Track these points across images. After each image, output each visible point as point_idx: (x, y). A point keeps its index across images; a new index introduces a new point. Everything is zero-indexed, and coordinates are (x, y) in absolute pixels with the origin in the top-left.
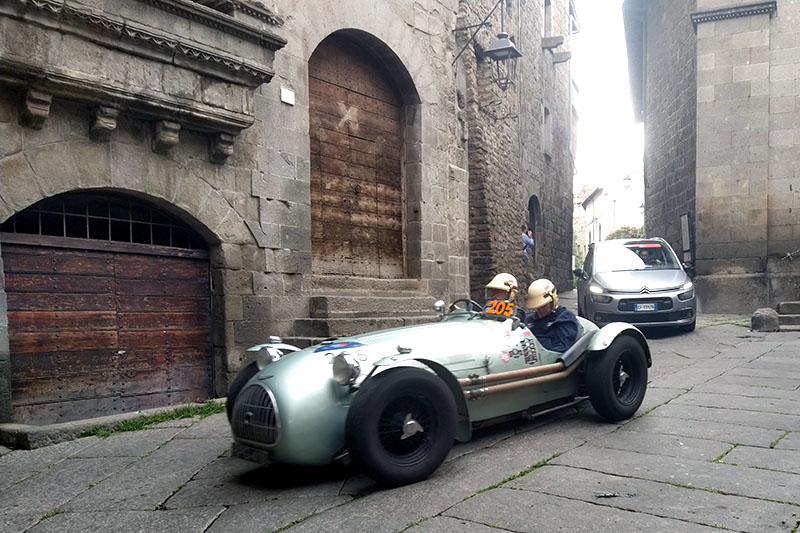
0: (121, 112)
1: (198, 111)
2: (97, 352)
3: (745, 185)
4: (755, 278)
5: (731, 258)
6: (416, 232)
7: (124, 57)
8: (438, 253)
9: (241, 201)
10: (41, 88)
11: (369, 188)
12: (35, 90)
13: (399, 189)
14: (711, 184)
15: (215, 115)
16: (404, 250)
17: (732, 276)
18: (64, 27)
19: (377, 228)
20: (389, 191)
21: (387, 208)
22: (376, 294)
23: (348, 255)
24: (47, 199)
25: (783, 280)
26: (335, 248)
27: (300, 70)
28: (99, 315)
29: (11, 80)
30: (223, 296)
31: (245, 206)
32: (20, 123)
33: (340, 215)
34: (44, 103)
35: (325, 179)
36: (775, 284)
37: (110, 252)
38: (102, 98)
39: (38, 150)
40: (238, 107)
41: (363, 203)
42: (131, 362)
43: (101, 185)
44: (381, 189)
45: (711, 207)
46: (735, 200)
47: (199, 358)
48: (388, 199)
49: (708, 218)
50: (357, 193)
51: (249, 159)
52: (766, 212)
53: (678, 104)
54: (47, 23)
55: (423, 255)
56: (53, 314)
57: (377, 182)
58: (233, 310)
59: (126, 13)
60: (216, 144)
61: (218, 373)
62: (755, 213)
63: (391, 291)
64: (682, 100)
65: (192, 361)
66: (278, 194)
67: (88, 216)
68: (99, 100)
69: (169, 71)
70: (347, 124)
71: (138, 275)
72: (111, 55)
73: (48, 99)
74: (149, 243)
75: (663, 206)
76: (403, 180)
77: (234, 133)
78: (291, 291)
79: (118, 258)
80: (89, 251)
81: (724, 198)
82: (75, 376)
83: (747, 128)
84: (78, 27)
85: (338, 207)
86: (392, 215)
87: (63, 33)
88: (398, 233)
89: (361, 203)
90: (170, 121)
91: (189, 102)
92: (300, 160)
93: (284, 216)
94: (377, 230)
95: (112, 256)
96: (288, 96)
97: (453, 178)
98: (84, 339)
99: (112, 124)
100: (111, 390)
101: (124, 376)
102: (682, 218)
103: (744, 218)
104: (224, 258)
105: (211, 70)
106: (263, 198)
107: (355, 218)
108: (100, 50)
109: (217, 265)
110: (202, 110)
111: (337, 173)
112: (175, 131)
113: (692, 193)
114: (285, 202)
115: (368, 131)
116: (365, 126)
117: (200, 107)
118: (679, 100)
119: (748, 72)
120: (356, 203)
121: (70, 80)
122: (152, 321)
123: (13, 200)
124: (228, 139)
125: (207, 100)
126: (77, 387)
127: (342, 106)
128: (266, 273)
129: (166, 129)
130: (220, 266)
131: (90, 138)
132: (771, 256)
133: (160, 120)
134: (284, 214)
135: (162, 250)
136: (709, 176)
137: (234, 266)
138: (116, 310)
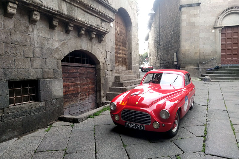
0: (86, 29)
1: (100, 29)
2: (76, 93)
3: (194, 46)
4: (196, 68)
5: (190, 64)
6: (131, 59)
7: (88, 14)
8: (135, 64)
10: (72, 23)
11: (121, 48)
12: (71, 23)
13: (126, 48)
14: (185, 46)
15: (103, 30)
16: (127, 63)
17: (190, 68)
18: (79, 6)
20: (124, 48)
21: (124, 52)
24: (70, 53)
25: (202, 69)
26: (115, 63)
28: (77, 83)
29: (67, 20)
30: (100, 77)
31: (104, 53)
32: (65, 32)
33: (116, 55)
34: (72, 27)
36: (200, 70)
37: (78, 66)
38: (83, 26)
39: (68, 40)
40: (107, 28)
41: (120, 51)
42: (82, 95)
43: (80, 49)
45: (185, 51)
46: (191, 50)
47: (94, 93)
48: (124, 50)
49: (184, 54)
50: (119, 49)
51: (105, 41)
52: (198, 53)
53: (171, 26)
54: (76, 5)
55: (132, 64)
56: (68, 84)
57: (123, 46)
58: (102, 81)
59: (91, 2)
60: (101, 38)
61: (98, 97)
62: (196, 53)
63: (127, 74)
64: (173, 25)
66: (109, 50)
67: (78, 58)
69: (96, 18)
70: (117, 32)
71: (83, 72)
72: (86, 14)
73: (73, 25)
74: (85, 64)
75: (166, 51)
76: (127, 46)
77: (104, 34)
78: (112, 75)
79: (80, 68)
80: (75, 66)
81: (189, 49)
82: (72, 100)
83: (194, 33)
84: (81, 6)
85: (116, 53)
86: (125, 54)
87: (78, 7)
88: (126, 59)
90: (94, 32)
91: (99, 27)
92: (113, 41)
94: (122, 58)
95: (79, 68)
96: (112, 25)
97: (137, 45)
98: (74, 90)
99: (84, 33)
100: (79, 103)
101: (81, 99)
102: (174, 54)
103: (194, 54)
104: (100, 67)
105: (103, 18)
106: (107, 51)
107: (119, 55)
108: (84, 13)
109: (98, 69)
111: (116, 44)
112: (95, 34)
113: (179, 47)
114: (110, 52)
116: (120, 32)
118: (172, 25)
119: (194, 19)
121: (79, 21)
122: (85, 84)
123: (64, 53)
124: (103, 36)
125: (102, 26)
126: (72, 103)
127: (117, 27)
128: (107, 71)
129: (93, 34)
130: (99, 69)
131: (78, 36)
132: (199, 63)
133: (92, 31)
134: (111, 55)
135: (88, 65)
136: (185, 44)
137: (102, 69)
138: (80, 82)
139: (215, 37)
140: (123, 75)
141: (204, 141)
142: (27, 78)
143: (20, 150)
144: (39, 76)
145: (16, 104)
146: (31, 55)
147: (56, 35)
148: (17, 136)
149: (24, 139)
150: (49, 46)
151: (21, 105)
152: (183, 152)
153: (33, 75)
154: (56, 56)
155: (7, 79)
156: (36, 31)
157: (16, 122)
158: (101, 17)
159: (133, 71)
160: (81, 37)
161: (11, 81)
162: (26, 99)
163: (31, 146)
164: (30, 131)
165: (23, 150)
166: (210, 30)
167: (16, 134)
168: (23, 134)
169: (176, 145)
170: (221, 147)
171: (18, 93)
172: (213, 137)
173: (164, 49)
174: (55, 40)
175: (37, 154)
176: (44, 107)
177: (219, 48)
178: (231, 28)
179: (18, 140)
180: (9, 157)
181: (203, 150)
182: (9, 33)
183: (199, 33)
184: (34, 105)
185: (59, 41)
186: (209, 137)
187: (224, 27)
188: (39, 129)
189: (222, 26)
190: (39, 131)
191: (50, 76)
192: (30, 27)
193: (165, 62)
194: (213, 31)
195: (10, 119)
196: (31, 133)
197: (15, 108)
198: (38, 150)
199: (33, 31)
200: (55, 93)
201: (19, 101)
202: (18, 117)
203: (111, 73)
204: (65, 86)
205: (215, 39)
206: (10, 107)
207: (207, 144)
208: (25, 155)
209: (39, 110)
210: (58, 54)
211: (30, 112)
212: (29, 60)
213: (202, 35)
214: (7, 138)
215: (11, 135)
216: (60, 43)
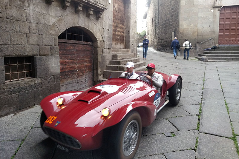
0: (84, 5)
1: (98, 5)
2: (73, 71)
3: (192, 25)
4: (194, 48)
6: (129, 37)
8: (132, 42)
9: (101, 29)
11: (119, 25)
13: (124, 25)
14: (184, 25)
15: (101, 7)
16: (125, 41)
19: (120, 36)
20: (122, 26)
21: (122, 30)
22: (123, 53)
23: (115, 43)
24: (67, 29)
25: (200, 48)
26: (113, 41)
28: (73, 61)
30: (97, 55)
31: (101, 31)
32: (62, 8)
33: (114, 32)
34: (69, 2)
36: (198, 49)
37: (75, 44)
39: (65, 16)
40: (105, 5)
41: (118, 29)
42: (79, 73)
43: (77, 25)
45: (183, 30)
46: (190, 29)
47: (91, 71)
48: (122, 28)
49: (182, 33)
50: (117, 26)
51: (103, 18)
52: (196, 33)
55: (130, 43)
56: (65, 61)
57: (121, 24)
58: (99, 59)
60: (98, 14)
61: (95, 75)
62: (194, 32)
63: (125, 52)
64: (172, 4)
65: (89, 72)
66: (107, 27)
67: (75, 34)
68: (80, 2)
70: (116, 9)
71: (80, 50)
74: (82, 41)
75: (164, 29)
76: (125, 23)
77: (102, 11)
78: (109, 53)
79: (77, 45)
80: (72, 43)
81: (187, 29)
82: (69, 78)
83: (193, 12)
85: (114, 30)
86: (123, 32)
88: (123, 37)
90: (92, 8)
92: (111, 19)
94: (120, 37)
95: (76, 45)
96: (110, 1)
97: (135, 23)
98: (71, 67)
99: (81, 9)
100: (76, 81)
101: (78, 77)
102: (172, 33)
103: (192, 33)
104: (98, 45)
106: (105, 28)
107: (117, 33)
109: (95, 47)
111: (114, 21)
112: (92, 11)
113: (178, 26)
114: (108, 30)
116: (119, 9)
117: (99, 5)
118: (171, 4)
122: (83, 62)
123: (61, 30)
124: (101, 13)
125: (100, 3)
126: (69, 80)
127: (115, 4)
128: (105, 48)
129: (91, 10)
130: (97, 47)
131: (75, 12)
132: (197, 43)
133: (90, 8)
134: (108, 33)
135: (85, 43)
136: (183, 23)
137: (100, 47)
138: (77, 59)
139: (214, 17)
140: (121, 53)
141: (199, 120)
142: (23, 55)
143: (17, 126)
144: (35, 53)
145: (12, 80)
146: (27, 30)
147: (53, 11)
148: (13, 112)
149: (21, 115)
150: (46, 22)
151: (18, 82)
152: (178, 129)
153: (29, 51)
154: (53, 32)
155: (3, 54)
156: (32, 6)
157: (13, 98)
159: (130, 49)
160: (78, 13)
161: (7, 57)
162: (23, 76)
163: (28, 122)
164: (26, 107)
165: (20, 126)
166: (209, 10)
167: (12, 110)
168: (20, 110)
169: (171, 123)
170: (214, 126)
171: (14, 69)
172: (208, 116)
173: (163, 28)
174: (51, 16)
175: (33, 129)
176: (41, 84)
177: (217, 29)
178: (230, 8)
179: (15, 116)
180: (6, 133)
181: (197, 129)
182: (4, 8)
183: (198, 12)
184: (30, 82)
185: (56, 17)
186: (203, 116)
187: (223, 6)
188: (36, 106)
189: (221, 5)
190: (36, 108)
191: (46, 53)
192: (26, 1)
193: (163, 41)
194: (212, 11)
195: (7, 95)
196: (27, 109)
197: (11, 84)
198: (34, 126)
199: (29, 6)
200: (51, 70)
201: (15, 77)
202: (14, 94)
203: (108, 51)
204: (62, 64)
205: (214, 19)
206: (6, 83)
207: (201, 122)
208: (21, 131)
209: (35, 86)
210: (55, 30)
211: (27, 89)
212: (25, 35)
213: (201, 15)
214: (4, 113)
215: (7, 111)
216: (56, 19)
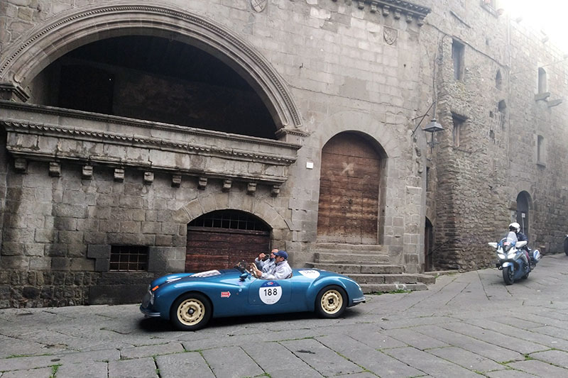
0: (232, 181)
1: (262, 178)
6: (383, 221)
8: (396, 232)
9: (284, 211)
11: (358, 200)
12: (201, 177)
13: (377, 199)
15: (270, 179)
16: (378, 230)
18: (212, 155)
19: (362, 220)
20: (371, 201)
21: (369, 209)
22: (353, 253)
23: (343, 233)
26: (336, 229)
27: (318, 153)
28: (222, 257)
29: (194, 175)
31: (285, 213)
32: (198, 189)
33: (340, 214)
34: (204, 181)
35: (332, 198)
37: (229, 233)
38: (225, 177)
39: (203, 197)
40: (280, 174)
41: (355, 207)
43: (225, 208)
44: (365, 200)
48: (369, 205)
50: (350, 203)
51: (289, 193)
54: (206, 155)
55: (385, 233)
56: (205, 256)
57: (363, 197)
59: (233, 147)
60: (270, 189)
66: (301, 207)
67: (222, 220)
69: (251, 164)
70: (347, 172)
72: (228, 161)
73: (206, 180)
74: (245, 229)
76: (379, 195)
77: (277, 184)
78: (305, 249)
80: (221, 233)
84: (216, 154)
85: (339, 210)
86: (372, 213)
87: (211, 157)
88: (375, 221)
89: (352, 208)
90: (251, 182)
91: (259, 175)
92: (314, 192)
93: (304, 217)
96: (310, 165)
97: (409, 193)
99: (229, 186)
104: (273, 235)
105: (268, 162)
106: (294, 209)
107: (348, 215)
108: (224, 161)
110: (264, 178)
111: (340, 194)
112: (254, 186)
114: (305, 211)
115: (359, 174)
116: (357, 171)
120: (350, 208)
124: (277, 187)
125: (267, 174)
127: (345, 164)
128: (293, 241)
129: (251, 186)
130: (271, 238)
131: (222, 192)
133: (247, 183)
134: (304, 215)
135: (249, 232)
137: (278, 239)
138: (229, 256)
142: (134, 244)
144: (149, 243)
145: (120, 270)
146: (143, 218)
147: (181, 194)
150: (169, 208)
153: (141, 239)
154: (179, 219)
156: (151, 192)
158: (263, 161)
159: (384, 246)
160: (228, 192)
174: (179, 200)
182: (118, 197)
185: (185, 200)
191: (165, 243)
192: (144, 188)
199: (148, 191)
200: (170, 265)
203: (302, 245)
204: (187, 259)
210: (182, 217)
211: (133, 282)
212: (139, 224)
216: (186, 202)
